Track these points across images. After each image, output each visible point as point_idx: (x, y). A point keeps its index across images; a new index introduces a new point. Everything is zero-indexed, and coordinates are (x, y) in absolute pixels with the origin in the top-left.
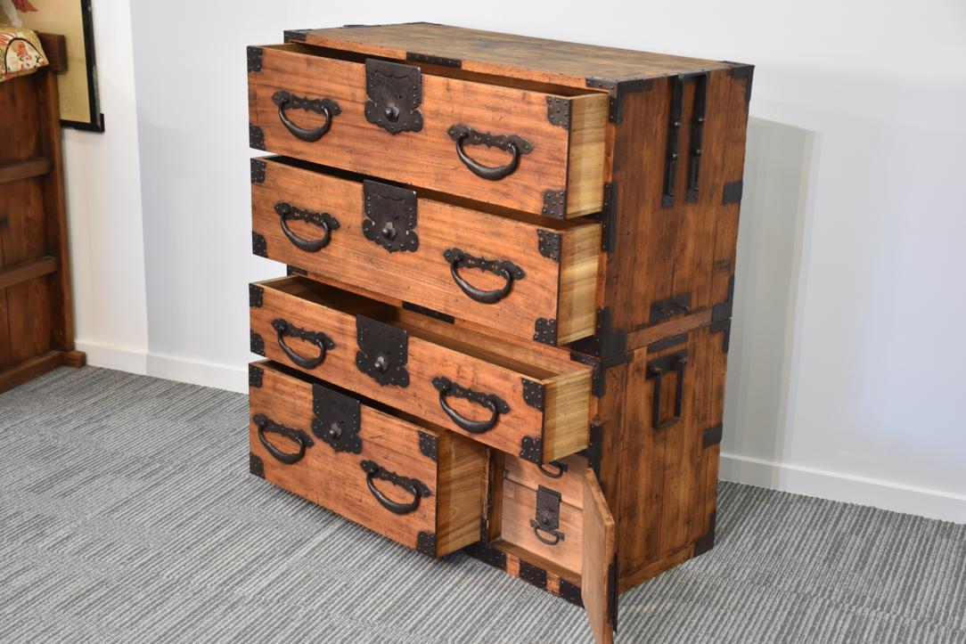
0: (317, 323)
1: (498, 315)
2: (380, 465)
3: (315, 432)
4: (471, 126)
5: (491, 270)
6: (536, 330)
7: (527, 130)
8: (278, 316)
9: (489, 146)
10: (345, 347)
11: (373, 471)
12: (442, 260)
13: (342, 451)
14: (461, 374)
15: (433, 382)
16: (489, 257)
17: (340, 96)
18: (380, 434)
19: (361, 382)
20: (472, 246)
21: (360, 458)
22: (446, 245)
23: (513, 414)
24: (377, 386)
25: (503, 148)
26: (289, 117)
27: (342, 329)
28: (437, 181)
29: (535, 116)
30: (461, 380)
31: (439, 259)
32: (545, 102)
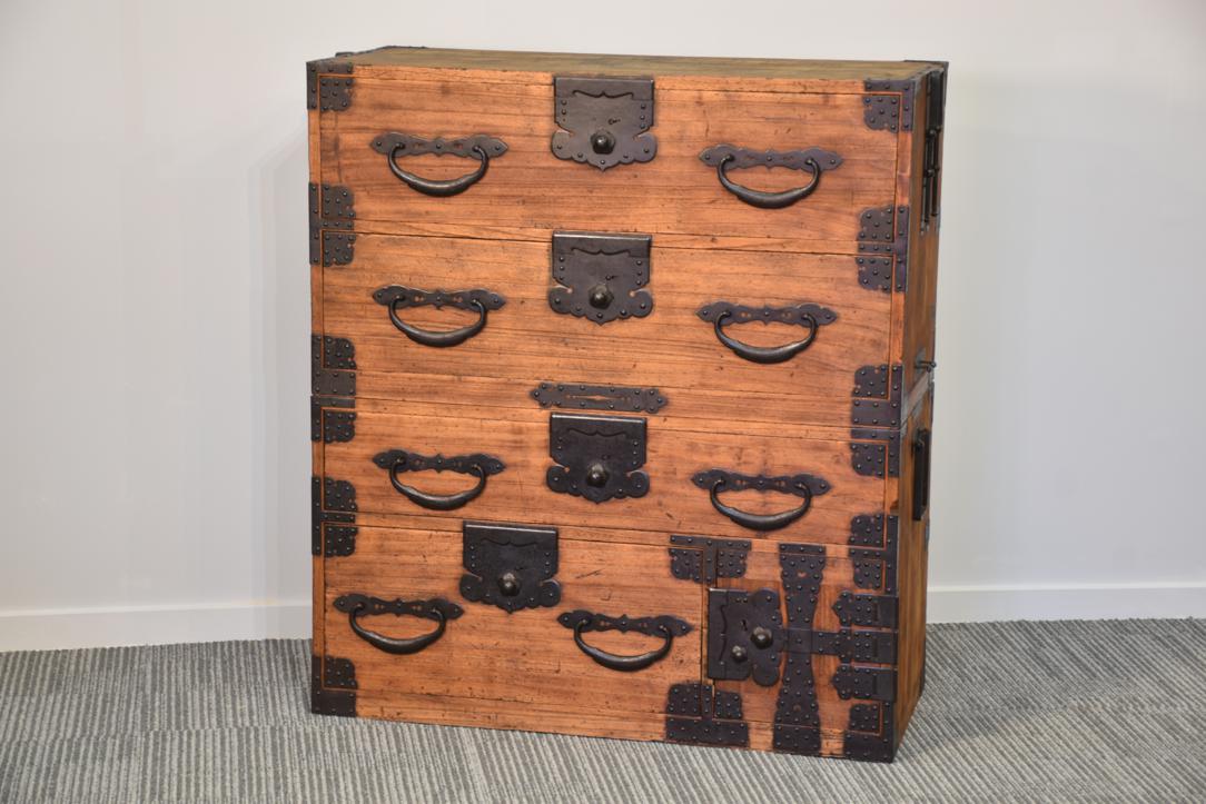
0: (468, 441)
1: (792, 375)
2: (595, 611)
3: (464, 594)
4: (740, 145)
5: (780, 320)
6: (857, 382)
7: (830, 140)
8: (385, 447)
9: (769, 168)
10: (525, 466)
11: (581, 623)
12: (696, 320)
13: (521, 609)
14: (744, 459)
15: (693, 480)
16: (774, 303)
17: (504, 130)
18: (596, 568)
19: (554, 506)
20: (746, 296)
21: (556, 611)
22: (699, 302)
23: (835, 492)
24: (590, 506)
25: (794, 167)
26: (403, 168)
27: (521, 442)
28: (679, 222)
29: (844, 122)
30: (743, 467)
31: (688, 319)
32: (861, 104)
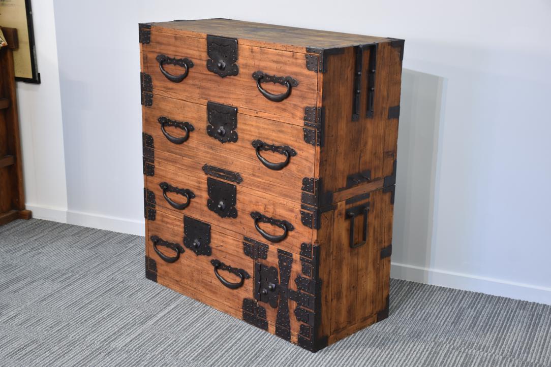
0: (185, 184)
1: (282, 176)
2: (222, 261)
3: (185, 244)
4: (265, 72)
5: (278, 151)
6: (303, 184)
7: (296, 74)
8: (163, 181)
9: (275, 83)
10: (201, 197)
11: (218, 265)
12: (251, 146)
13: (200, 255)
14: (266, 209)
15: (251, 215)
16: (277, 144)
17: (193, 57)
18: (221, 244)
19: (210, 216)
20: (267, 139)
21: (211, 258)
22: (253, 138)
23: (296, 231)
24: (220, 218)
25: (282, 84)
26: (165, 69)
27: (199, 187)
28: (246, 103)
29: (299, 65)
30: (267, 213)
31: (250, 146)
32: (305, 58)
